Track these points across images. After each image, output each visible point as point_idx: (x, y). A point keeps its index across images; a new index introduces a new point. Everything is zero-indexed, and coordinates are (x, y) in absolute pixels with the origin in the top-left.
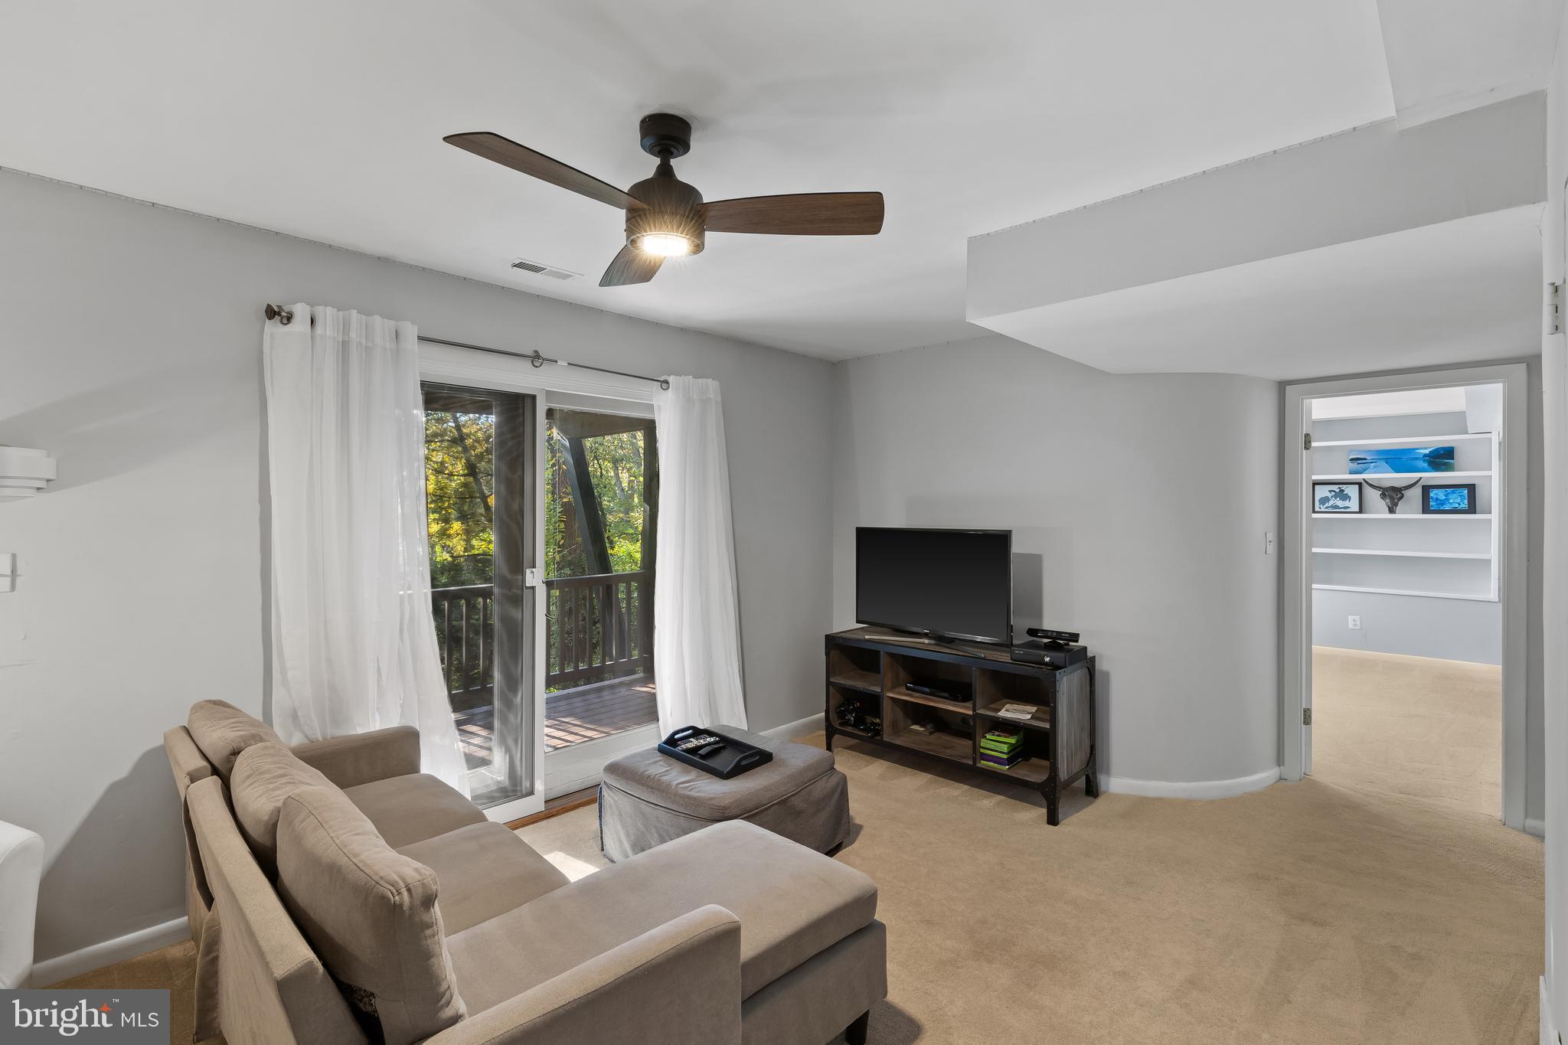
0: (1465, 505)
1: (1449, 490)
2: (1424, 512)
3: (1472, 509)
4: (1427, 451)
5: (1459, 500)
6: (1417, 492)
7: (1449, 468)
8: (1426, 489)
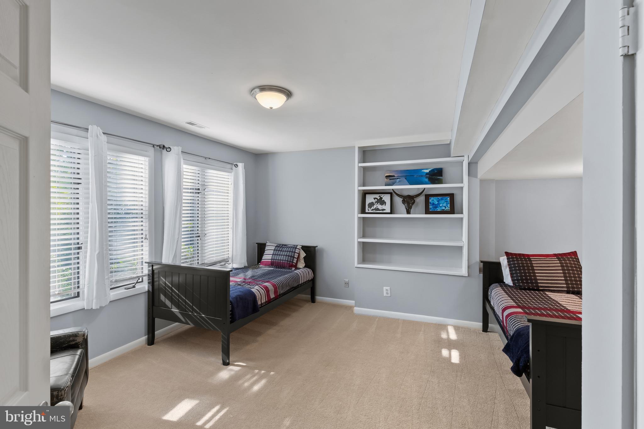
0: (448, 208)
1: (440, 198)
2: (426, 213)
3: (452, 211)
4: (428, 171)
5: (445, 205)
6: (422, 199)
7: (440, 182)
8: (428, 197)
